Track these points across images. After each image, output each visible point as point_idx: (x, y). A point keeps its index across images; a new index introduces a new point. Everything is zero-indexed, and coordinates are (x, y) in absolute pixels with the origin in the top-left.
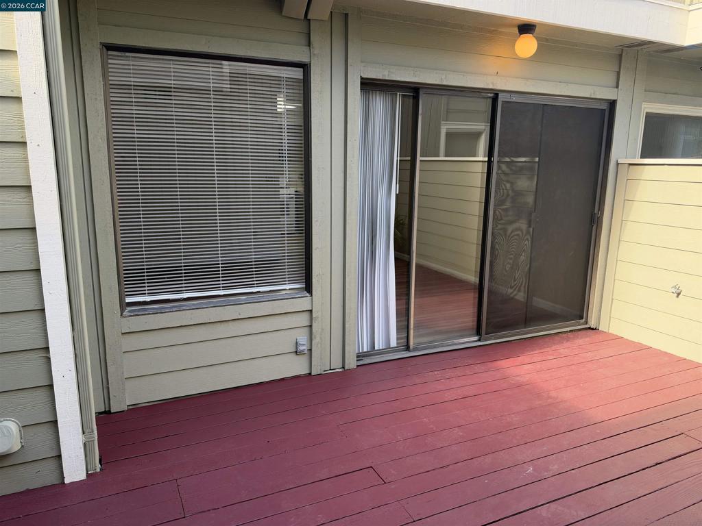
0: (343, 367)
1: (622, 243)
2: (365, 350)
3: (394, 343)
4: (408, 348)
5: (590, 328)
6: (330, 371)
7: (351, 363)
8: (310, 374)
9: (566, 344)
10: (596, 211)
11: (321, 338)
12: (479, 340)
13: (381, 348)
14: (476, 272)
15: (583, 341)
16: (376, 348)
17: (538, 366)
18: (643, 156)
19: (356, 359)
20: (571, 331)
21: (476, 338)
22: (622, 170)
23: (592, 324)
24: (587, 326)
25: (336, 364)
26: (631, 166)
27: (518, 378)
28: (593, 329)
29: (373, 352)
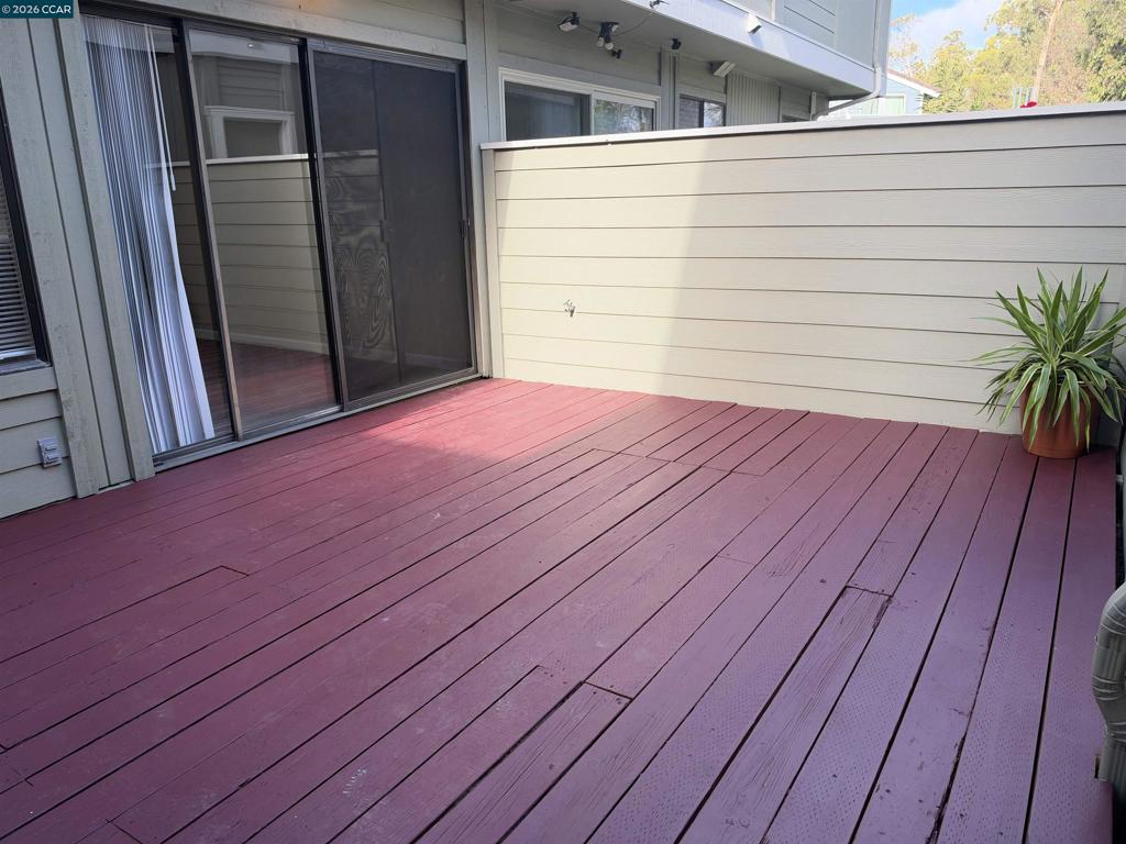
0: (133, 479)
1: (503, 259)
2: (163, 449)
3: (210, 432)
4: (235, 437)
5: (482, 378)
6: (111, 488)
7: (145, 470)
8: (75, 497)
9: (455, 398)
10: (464, 218)
11: (84, 436)
12: (341, 411)
13: (189, 443)
14: (322, 335)
15: (477, 391)
16: (182, 444)
17: (426, 423)
18: (510, 138)
19: (152, 464)
20: (460, 384)
21: (336, 409)
22: (488, 158)
23: (484, 371)
24: (478, 375)
25: (119, 474)
26: (498, 154)
27: (403, 440)
28: (485, 378)
29: (176, 450)
